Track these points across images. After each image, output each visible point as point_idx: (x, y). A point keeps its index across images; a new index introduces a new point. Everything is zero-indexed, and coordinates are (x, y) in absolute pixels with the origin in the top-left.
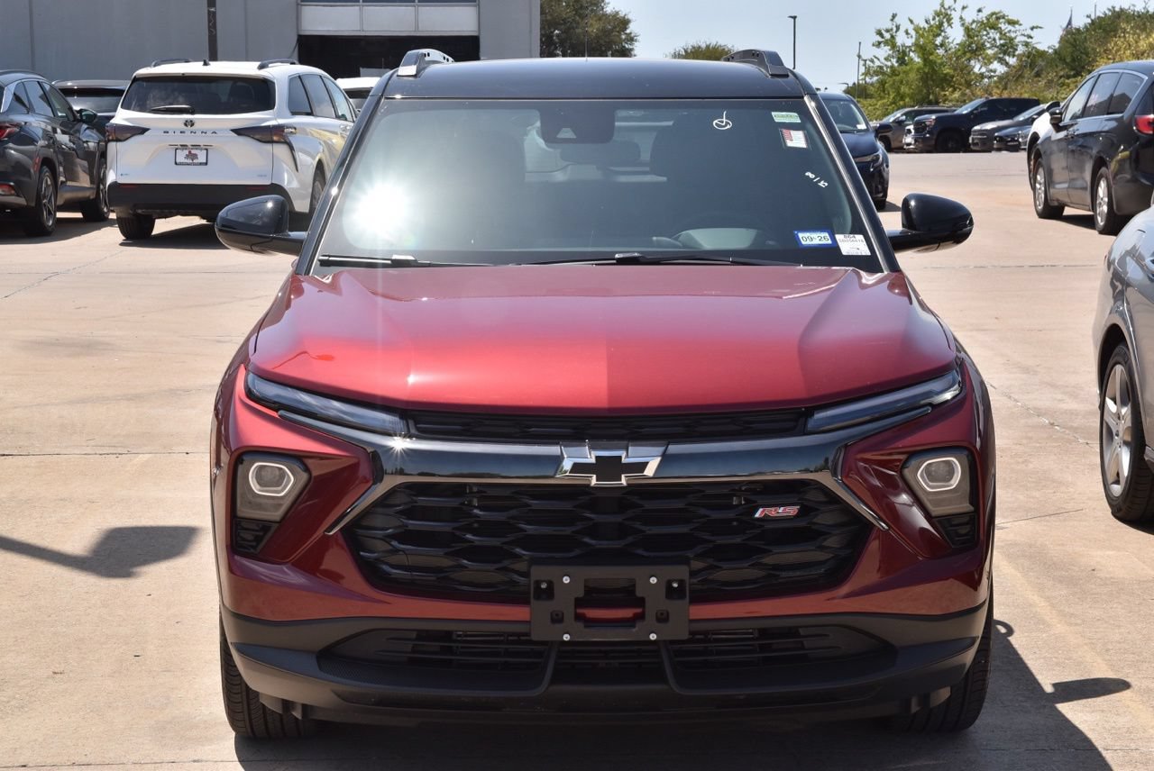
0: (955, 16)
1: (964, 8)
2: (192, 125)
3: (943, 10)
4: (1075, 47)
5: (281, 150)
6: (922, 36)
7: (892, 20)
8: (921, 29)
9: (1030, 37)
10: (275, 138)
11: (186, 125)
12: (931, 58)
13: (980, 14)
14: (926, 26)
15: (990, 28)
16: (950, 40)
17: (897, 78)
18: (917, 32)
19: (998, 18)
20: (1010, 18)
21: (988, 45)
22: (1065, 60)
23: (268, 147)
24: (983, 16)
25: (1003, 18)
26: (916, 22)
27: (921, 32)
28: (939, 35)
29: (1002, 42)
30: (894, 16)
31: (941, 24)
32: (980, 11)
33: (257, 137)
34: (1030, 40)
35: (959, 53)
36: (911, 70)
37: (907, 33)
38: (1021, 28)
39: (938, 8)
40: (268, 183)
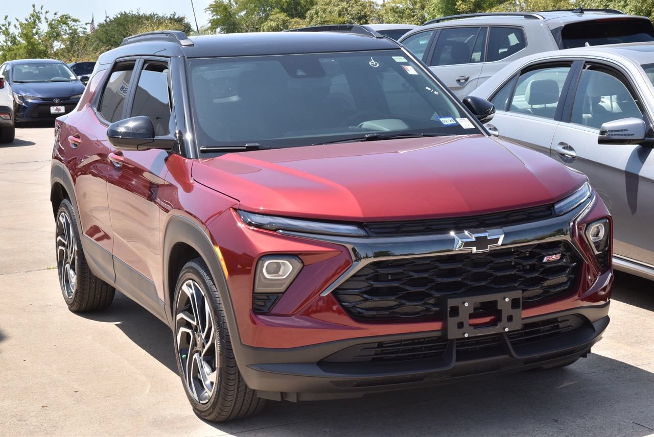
0: (42, 17)
1: (47, 12)
3: (35, 14)
4: (107, 34)
6: (25, 28)
7: (5, 19)
8: (23, 24)
9: (85, 29)
12: (32, 40)
13: (56, 15)
14: (26, 22)
15: (63, 24)
16: (41, 30)
17: (13, 52)
18: (21, 26)
19: (66, 18)
20: (74, 18)
21: (63, 33)
22: (102, 41)
24: (58, 17)
25: (69, 18)
26: (20, 20)
27: (24, 26)
28: (34, 28)
29: (71, 31)
30: (6, 17)
31: (35, 21)
32: (55, 14)
34: (85, 30)
35: (47, 38)
36: (21, 48)
37: (15, 27)
38: (80, 23)
39: (32, 12)
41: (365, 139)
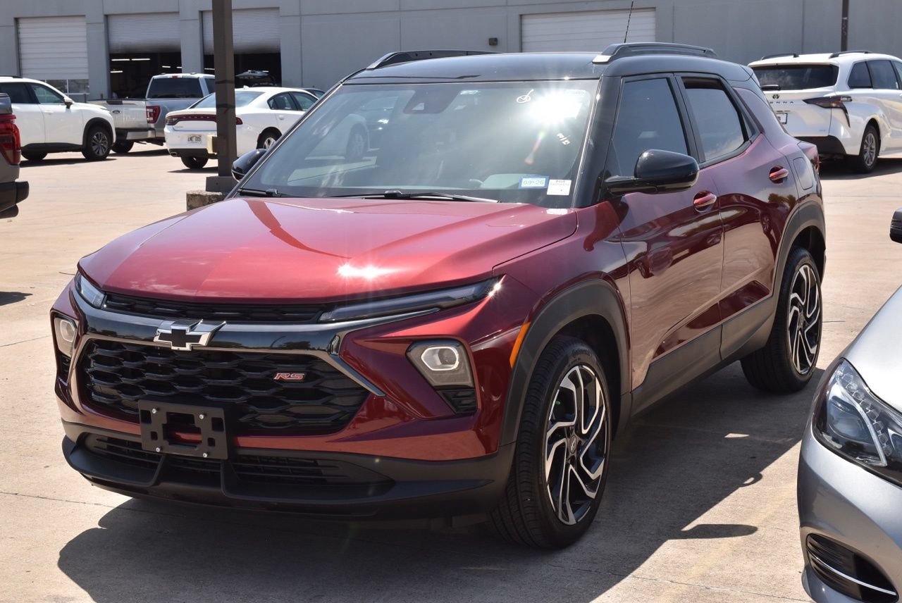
2: (778, 97)
5: (838, 113)
10: (834, 105)
11: (774, 98)
23: (828, 111)
33: (821, 104)
40: (826, 135)
41: (383, 196)
